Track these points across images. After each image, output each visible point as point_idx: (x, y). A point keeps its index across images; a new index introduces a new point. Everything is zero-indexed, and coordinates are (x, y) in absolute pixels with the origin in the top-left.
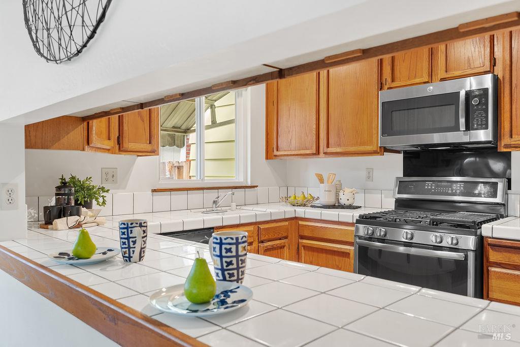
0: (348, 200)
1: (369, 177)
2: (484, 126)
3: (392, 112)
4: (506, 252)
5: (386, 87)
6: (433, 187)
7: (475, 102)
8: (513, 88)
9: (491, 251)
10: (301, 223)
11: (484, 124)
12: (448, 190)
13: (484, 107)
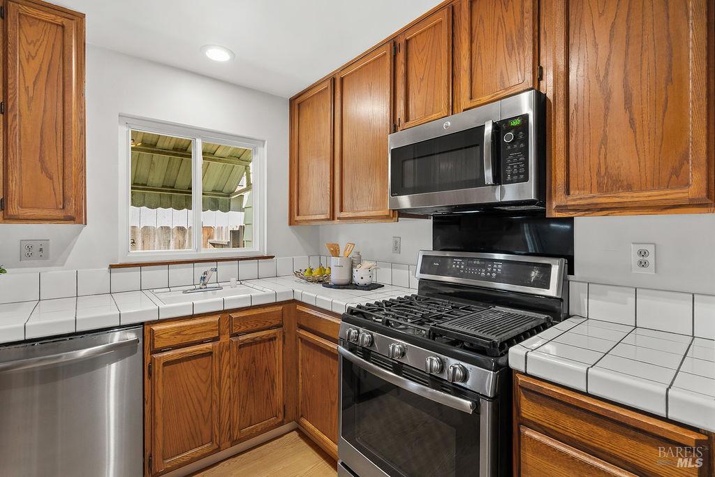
0: (362, 278)
1: (397, 248)
2: (522, 176)
3: (403, 161)
4: (550, 407)
5: (399, 129)
6: (462, 267)
7: (508, 138)
8: (571, 112)
9: (523, 398)
10: (299, 308)
11: (522, 174)
12: (481, 272)
13: (522, 145)
